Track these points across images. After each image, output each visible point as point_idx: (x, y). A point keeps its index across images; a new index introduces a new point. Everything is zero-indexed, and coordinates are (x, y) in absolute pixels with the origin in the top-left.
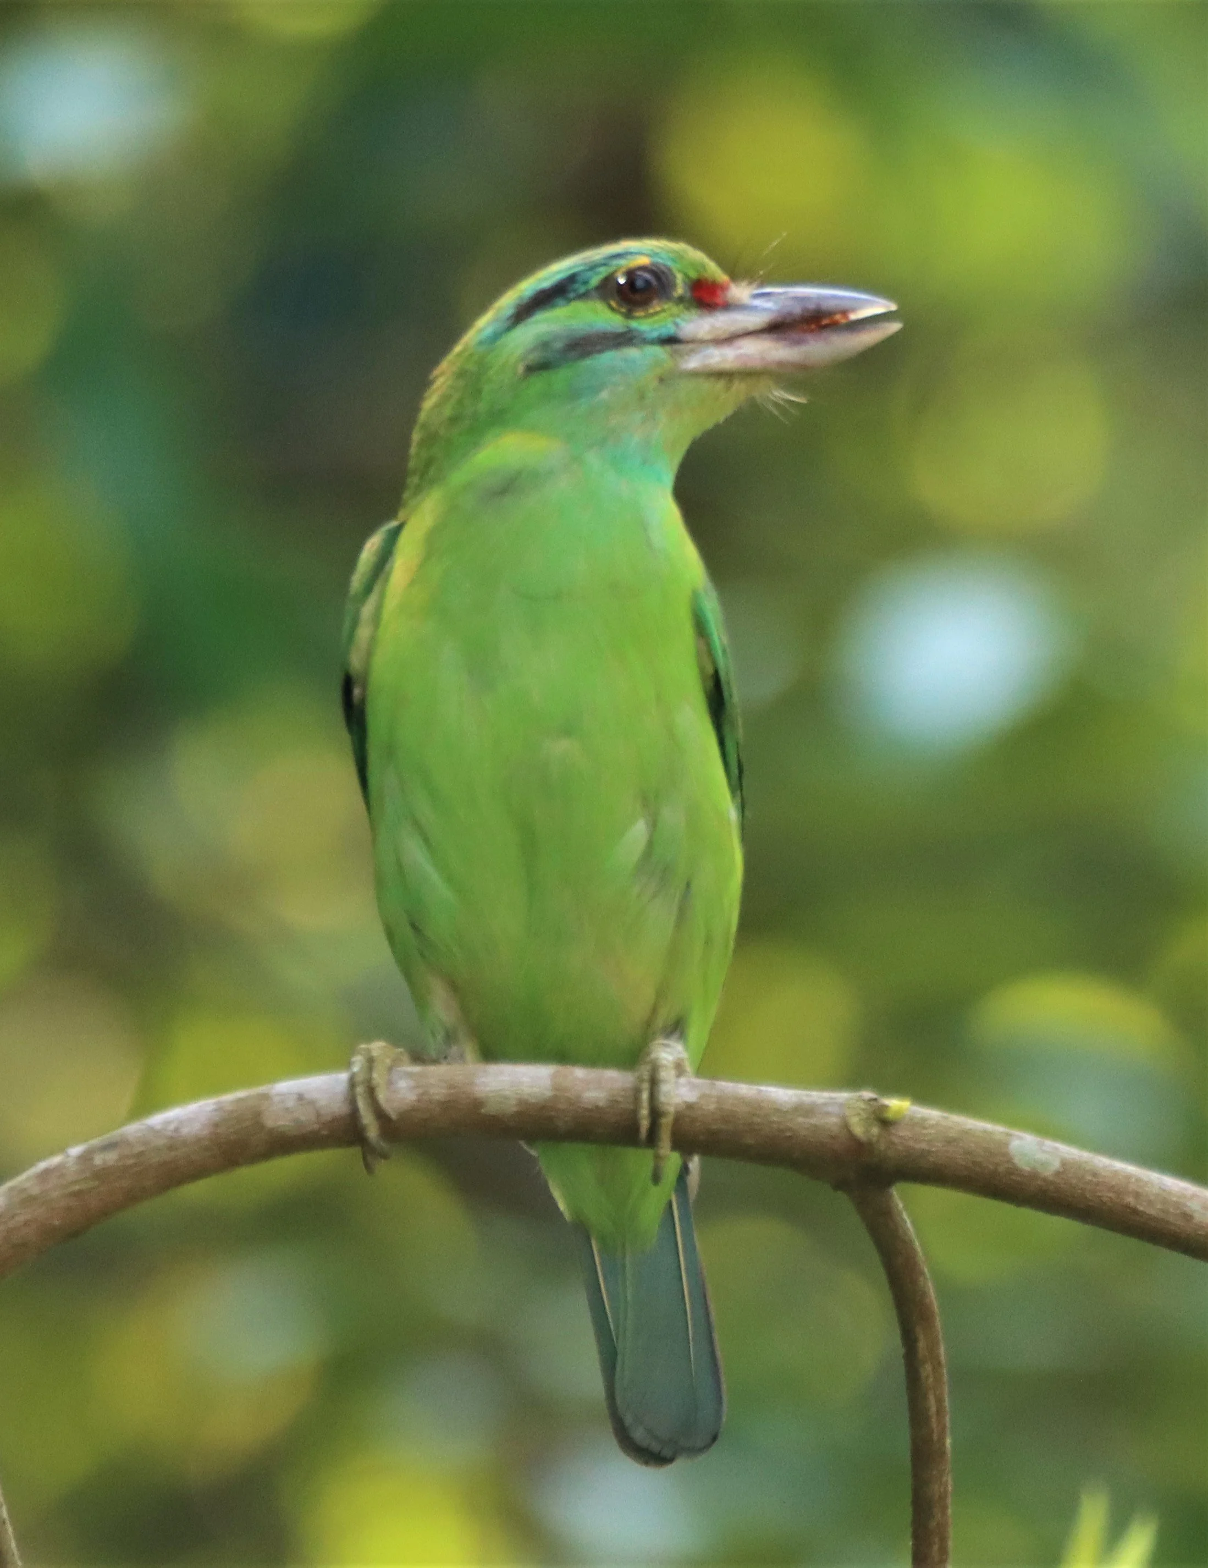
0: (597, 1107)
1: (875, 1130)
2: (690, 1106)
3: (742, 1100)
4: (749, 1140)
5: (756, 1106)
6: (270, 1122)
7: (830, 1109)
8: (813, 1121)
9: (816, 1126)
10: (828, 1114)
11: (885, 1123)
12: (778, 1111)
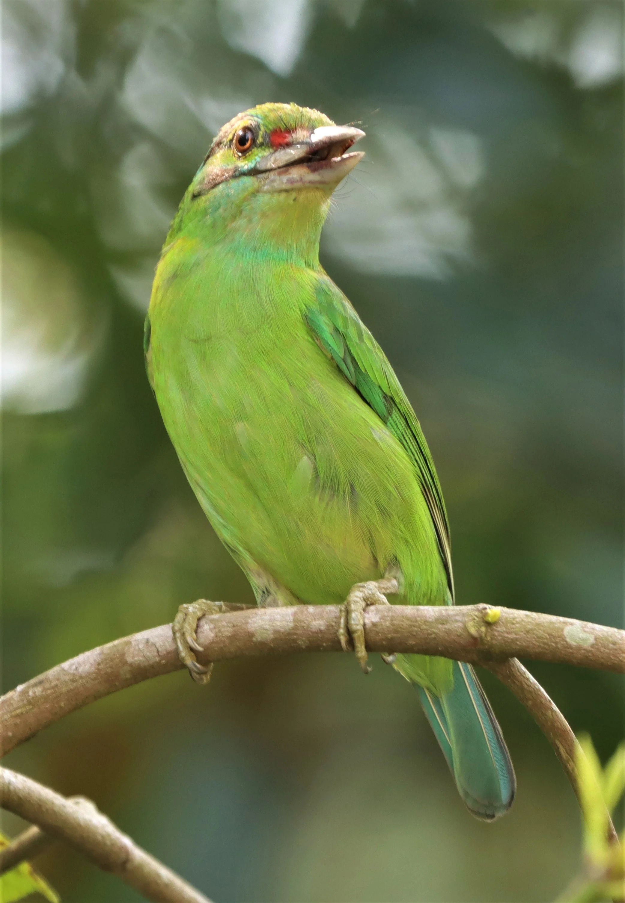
0: (320, 630)
1: (483, 629)
2: (374, 625)
3: (405, 617)
4: (412, 642)
5: (414, 621)
6: (129, 659)
7: (457, 618)
8: (447, 626)
9: (449, 629)
10: (457, 621)
11: (488, 624)
12: (426, 622)
